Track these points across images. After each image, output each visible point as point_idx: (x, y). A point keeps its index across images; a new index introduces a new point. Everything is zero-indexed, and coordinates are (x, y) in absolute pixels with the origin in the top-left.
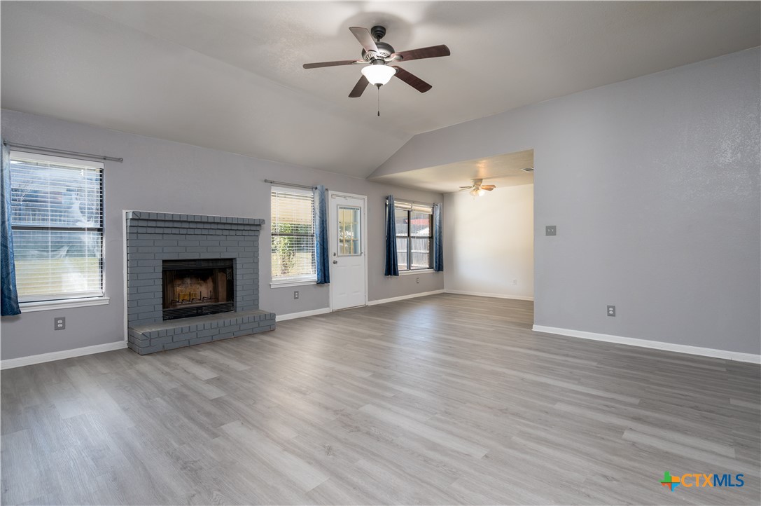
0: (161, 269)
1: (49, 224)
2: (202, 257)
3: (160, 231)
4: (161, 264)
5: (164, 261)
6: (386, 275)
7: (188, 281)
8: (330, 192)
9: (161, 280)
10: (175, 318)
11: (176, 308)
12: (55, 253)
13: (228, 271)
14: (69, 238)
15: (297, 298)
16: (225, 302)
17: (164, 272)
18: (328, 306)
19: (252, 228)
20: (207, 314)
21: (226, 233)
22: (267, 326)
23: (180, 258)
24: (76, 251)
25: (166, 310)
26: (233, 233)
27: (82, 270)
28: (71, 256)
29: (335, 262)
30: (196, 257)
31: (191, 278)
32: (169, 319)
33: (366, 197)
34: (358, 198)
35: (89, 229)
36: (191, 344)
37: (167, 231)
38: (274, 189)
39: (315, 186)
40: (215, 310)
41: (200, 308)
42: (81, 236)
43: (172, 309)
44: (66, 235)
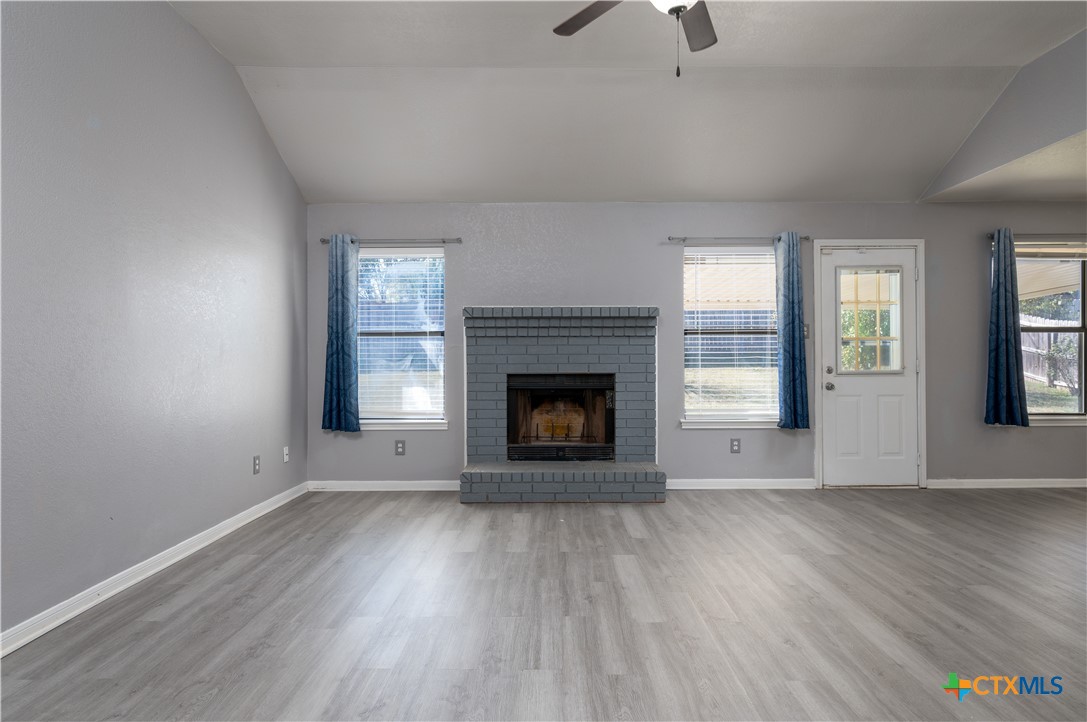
0: (504, 387)
1: (394, 329)
2: (561, 371)
3: (502, 333)
4: (505, 379)
5: (509, 376)
6: (987, 421)
7: (561, 406)
8: (818, 244)
9: (506, 402)
10: (526, 459)
11: (529, 445)
12: (400, 363)
13: (608, 394)
14: (412, 345)
15: (738, 452)
16: (603, 444)
17: (509, 389)
18: (811, 475)
19: (639, 324)
20: (572, 459)
21: (596, 332)
22: (650, 492)
23: (531, 372)
24: (421, 363)
25: (512, 445)
26: (607, 332)
27: (424, 384)
28: (415, 366)
29: (830, 387)
30: (553, 370)
31: (565, 402)
32: (518, 460)
33: (921, 244)
34: (899, 247)
35: (432, 333)
36: (524, 499)
37: (511, 332)
38: (688, 252)
39: (777, 236)
40: (584, 455)
41: (562, 449)
42: (421, 342)
43: (524, 445)
44: (409, 341)
